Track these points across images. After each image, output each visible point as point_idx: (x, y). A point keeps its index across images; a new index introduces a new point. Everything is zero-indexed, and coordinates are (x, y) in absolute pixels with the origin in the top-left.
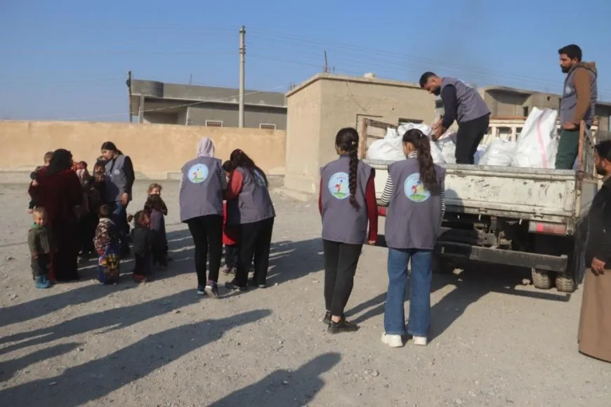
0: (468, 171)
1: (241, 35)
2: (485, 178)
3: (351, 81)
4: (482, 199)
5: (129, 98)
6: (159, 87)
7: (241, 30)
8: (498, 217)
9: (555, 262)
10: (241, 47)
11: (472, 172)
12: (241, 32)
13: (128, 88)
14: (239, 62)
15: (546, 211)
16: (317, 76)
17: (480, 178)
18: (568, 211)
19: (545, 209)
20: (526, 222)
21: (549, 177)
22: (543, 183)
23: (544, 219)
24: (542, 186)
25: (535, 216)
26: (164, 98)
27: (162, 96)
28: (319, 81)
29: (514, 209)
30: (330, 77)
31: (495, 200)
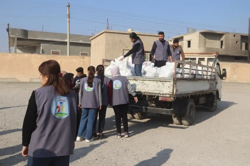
0: (138, 79)
1: (68, 7)
2: (144, 81)
3: (120, 33)
4: (143, 89)
5: (8, 38)
6: (25, 32)
7: (68, 5)
8: (148, 96)
9: (167, 111)
10: (68, 14)
11: (139, 79)
12: (67, 6)
13: (8, 33)
14: (67, 22)
15: (164, 93)
16: (103, 31)
17: (142, 81)
18: (171, 93)
19: (163, 92)
20: (158, 97)
21: (164, 80)
22: (163, 83)
23: (163, 96)
24: (163, 84)
25: (161, 95)
26: (29, 38)
27: (27, 37)
28: (105, 33)
29: (153, 92)
30: (109, 32)
31: (147, 89)
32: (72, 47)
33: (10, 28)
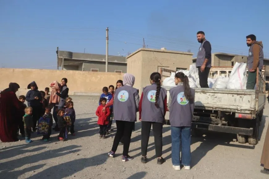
0: (207, 91)
1: (107, 31)
2: (215, 94)
3: (155, 51)
4: (214, 103)
5: (57, 59)
6: (71, 54)
7: (107, 29)
8: (221, 111)
9: (247, 131)
10: (107, 37)
11: (209, 91)
12: (106, 30)
13: (57, 54)
14: (106, 43)
15: (243, 108)
16: (140, 49)
18: (253, 108)
19: (242, 107)
20: (234, 114)
21: (243, 93)
22: (241, 96)
23: (242, 112)
24: (240, 97)
25: (238, 111)
26: (73, 59)
27: (72, 58)
28: (141, 51)
29: (228, 108)
30: (146, 50)
31: (220, 104)
32: (110, 66)
33: (60, 51)
